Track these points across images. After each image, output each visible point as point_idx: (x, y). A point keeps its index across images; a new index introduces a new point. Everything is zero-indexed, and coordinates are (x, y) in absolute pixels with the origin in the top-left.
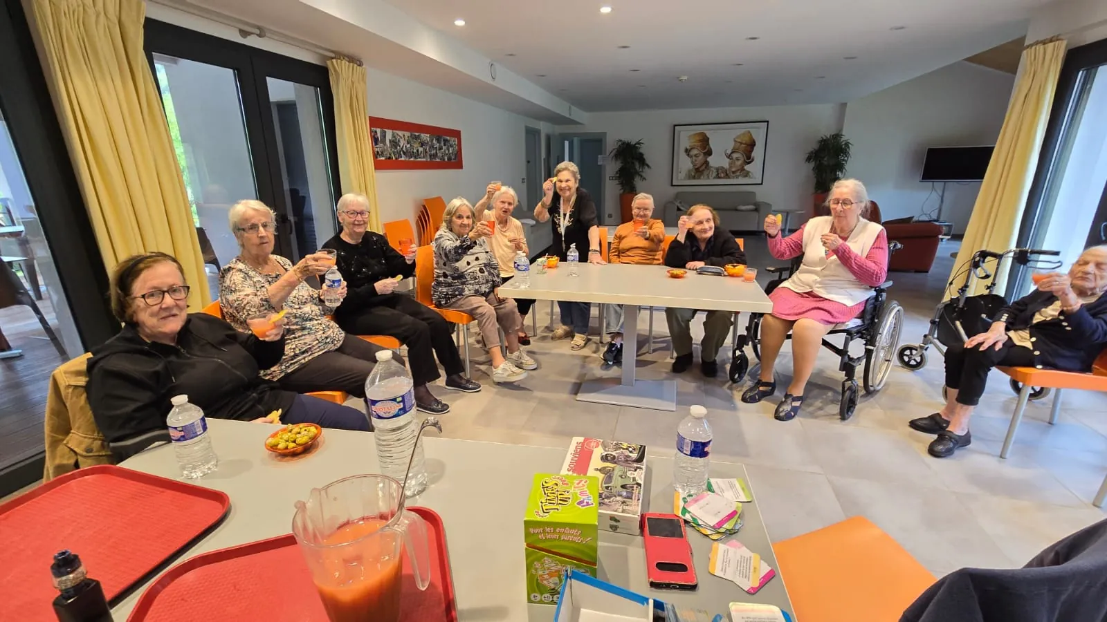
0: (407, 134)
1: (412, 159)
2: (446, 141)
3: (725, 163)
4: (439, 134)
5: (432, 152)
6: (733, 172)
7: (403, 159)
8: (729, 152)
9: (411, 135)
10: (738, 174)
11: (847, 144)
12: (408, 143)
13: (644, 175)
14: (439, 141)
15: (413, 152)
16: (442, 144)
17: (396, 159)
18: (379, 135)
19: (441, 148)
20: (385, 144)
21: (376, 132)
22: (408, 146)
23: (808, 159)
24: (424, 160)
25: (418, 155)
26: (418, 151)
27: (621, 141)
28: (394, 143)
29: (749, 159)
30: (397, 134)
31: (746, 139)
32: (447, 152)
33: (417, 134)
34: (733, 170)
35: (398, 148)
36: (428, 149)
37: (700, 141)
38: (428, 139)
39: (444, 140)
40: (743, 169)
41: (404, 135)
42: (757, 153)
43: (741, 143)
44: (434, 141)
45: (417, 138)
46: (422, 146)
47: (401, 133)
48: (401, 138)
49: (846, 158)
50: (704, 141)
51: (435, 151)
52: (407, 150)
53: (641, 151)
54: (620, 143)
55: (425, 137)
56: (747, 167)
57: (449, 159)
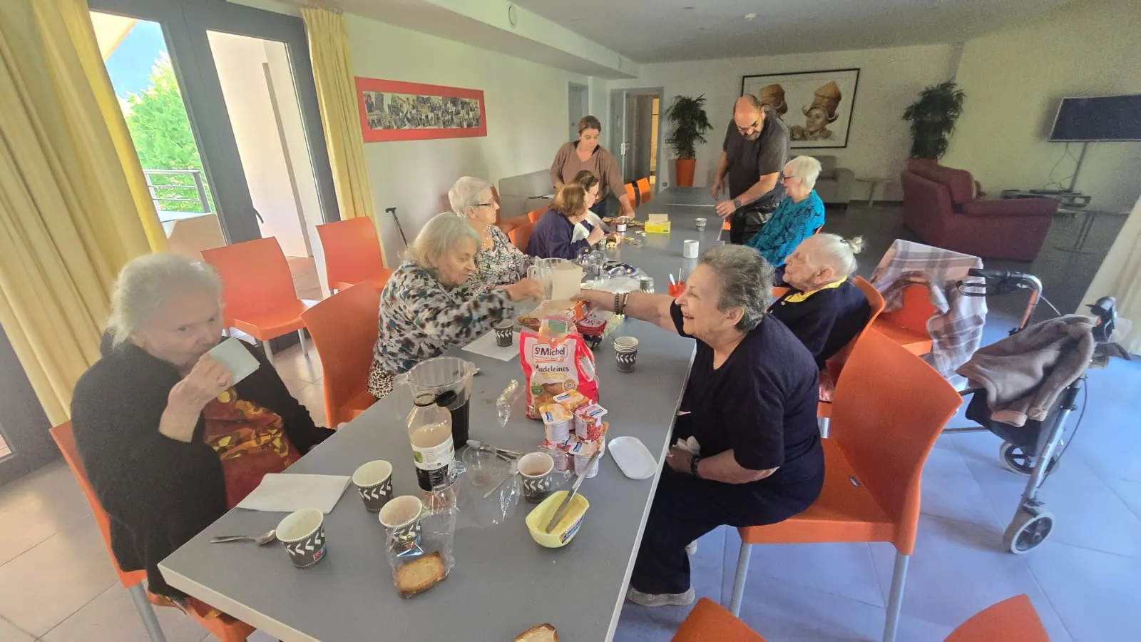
0: (412, 97)
1: (420, 127)
2: (463, 104)
3: (802, 122)
4: (455, 96)
5: (446, 118)
6: (812, 133)
7: (407, 127)
8: (808, 108)
9: (418, 98)
10: (817, 134)
11: (960, 95)
12: (414, 108)
13: (705, 137)
14: (454, 103)
15: (421, 119)
16: (460, 108)
17: (398, 128)
18: (373, 100)
19: (458, 113)
20: (382, 110)
21: (369, 96)
22: (414, 111)
23: (906, 116)
24: (436, 127)
25: (428, 121)
26: (427, 117)
27: (680, 97)
28: (395, 109)
29: (831, 117)
30: (398, 97)
31: (829, 92)
32: (466, 117)
33: (425, 97)
34: (812, 129)
35: (401, 114)
36: (440, 115)
37: (774, 95)
38: (441, 102)
39: (462, 103)
40: (823, 129)
41: (408, 99)
42: (842, 109)
43: (823, 97)
44: (449, 105)
45: (425, 101)
46: (432, 111)
47: (403, 96)
48: (404, 102)
49: (956, 114)
50: (778, 95)
51: (450, 116)
52: (413, 117)
53: (702, 108)
54: (679, 100)
55: (437, 100)
56: (829, 127)
57: (469, 125)
